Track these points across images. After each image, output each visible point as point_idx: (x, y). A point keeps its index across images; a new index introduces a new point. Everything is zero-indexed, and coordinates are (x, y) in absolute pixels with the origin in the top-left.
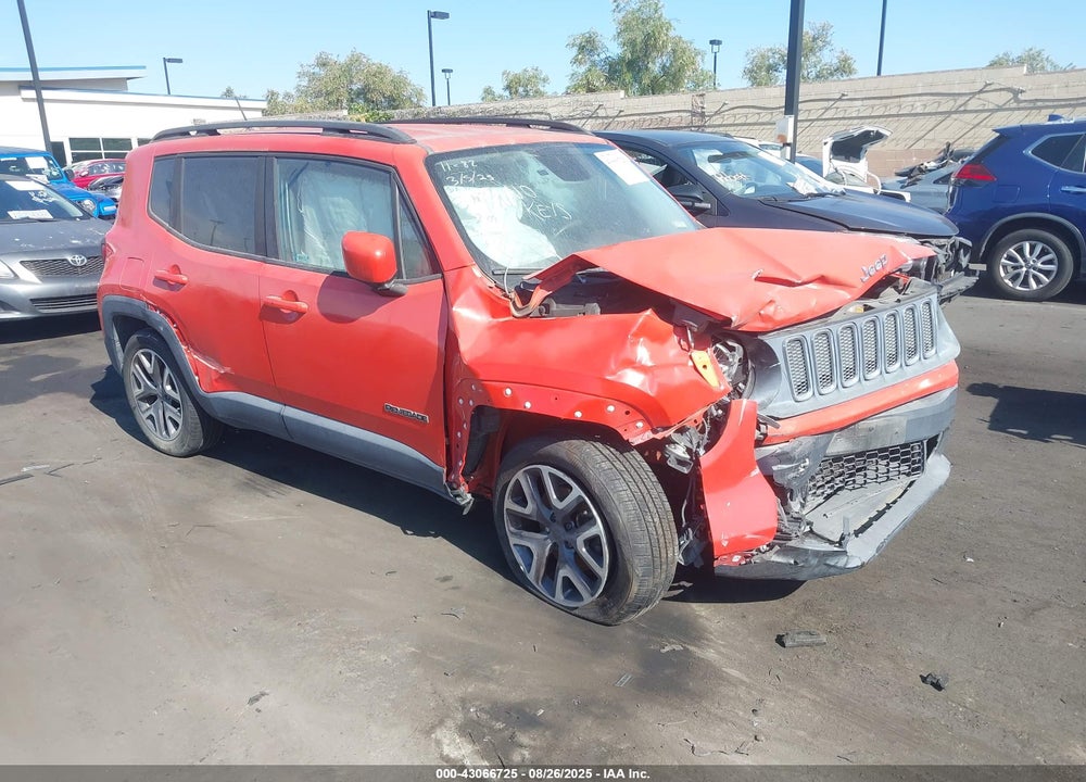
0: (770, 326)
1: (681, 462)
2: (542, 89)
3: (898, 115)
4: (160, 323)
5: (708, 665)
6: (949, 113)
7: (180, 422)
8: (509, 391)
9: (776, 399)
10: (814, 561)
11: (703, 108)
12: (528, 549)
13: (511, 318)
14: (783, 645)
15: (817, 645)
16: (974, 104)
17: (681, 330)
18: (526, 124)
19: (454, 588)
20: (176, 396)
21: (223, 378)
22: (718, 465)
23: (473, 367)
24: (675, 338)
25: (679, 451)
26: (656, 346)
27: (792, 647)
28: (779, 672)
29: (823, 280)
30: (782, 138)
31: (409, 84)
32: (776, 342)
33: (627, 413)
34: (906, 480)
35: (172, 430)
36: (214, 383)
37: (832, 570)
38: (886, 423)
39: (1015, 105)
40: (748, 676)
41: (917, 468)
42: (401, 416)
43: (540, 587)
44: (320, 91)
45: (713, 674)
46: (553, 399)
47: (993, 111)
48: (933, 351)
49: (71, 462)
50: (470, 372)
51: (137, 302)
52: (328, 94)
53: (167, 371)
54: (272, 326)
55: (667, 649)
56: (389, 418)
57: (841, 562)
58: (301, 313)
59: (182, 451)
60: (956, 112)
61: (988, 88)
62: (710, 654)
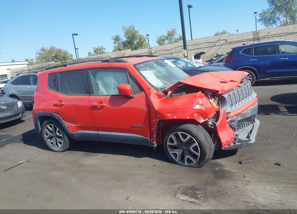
0: (224, 92)
1: (211, 126)
2: (104, 51)
3: (200, 48)
4: (56, 116)
5: (228, 171)
6: (212, 47)
7: (62, 142)
8: (169, 115)
9: (227, 108)
10: (245, 143)
11: (151, 51)
12: (176, 153)
13: (163, 99)
14: (241, 163)
15: (249, 162)
16: (217, 44)
17: (207, 95)
18: (141, 56)
19: (158, 167)
20: (61, 135)
21: (77, 127)
22: (220, 125)
23: (159, 111)
24: (205, 97)
25: (210, 123)
26: (202, 99)
27: (244, 164)
28: (244, 169)
29: (232, 81)
30: (184, 55)
31: (68, 53)
32: (226, 96)
33: (199, 115)
34: (252, 125)
35: (59, 145)
36: (75, 129)
37: (249, 145)
38: (247, 112)
39: (226, 43)
40: (238, 171)
41: (254, 121)
42: (136, 127)
43: (180, 162)
44: (43, 57)
45: (230, 172)
46: (181, 115)
47: (222, 45)
48: (252, 95)
49: (31, 158)
50: (157, 112)
51: (48, 112)
52: (46, 58)
53: (58, 129)
54: (95, 111)
55: (217, 169)
56: (132, 128)
57: (250, 142)
58: (104, 106)
59: (63, 150)
60: (213, 46)
61: (219, 40)
62: (227, 169)
